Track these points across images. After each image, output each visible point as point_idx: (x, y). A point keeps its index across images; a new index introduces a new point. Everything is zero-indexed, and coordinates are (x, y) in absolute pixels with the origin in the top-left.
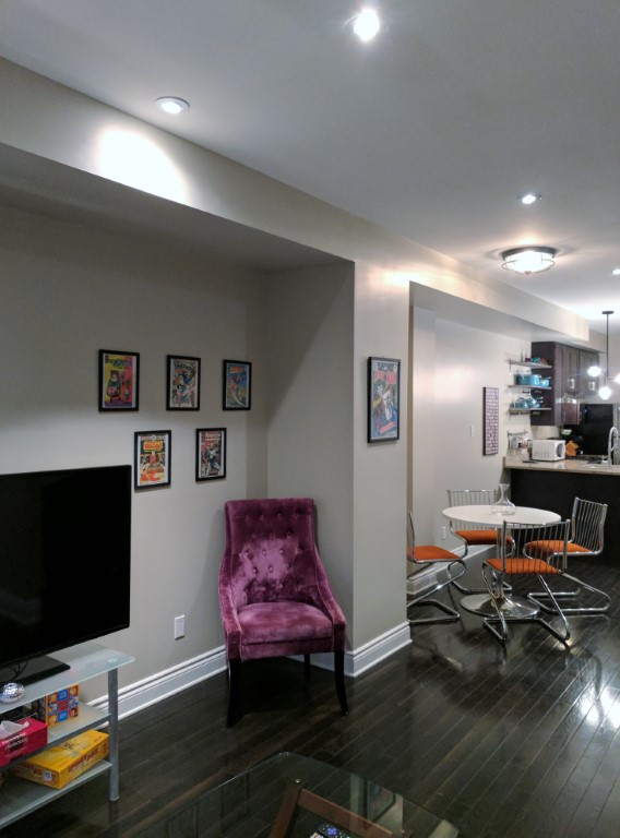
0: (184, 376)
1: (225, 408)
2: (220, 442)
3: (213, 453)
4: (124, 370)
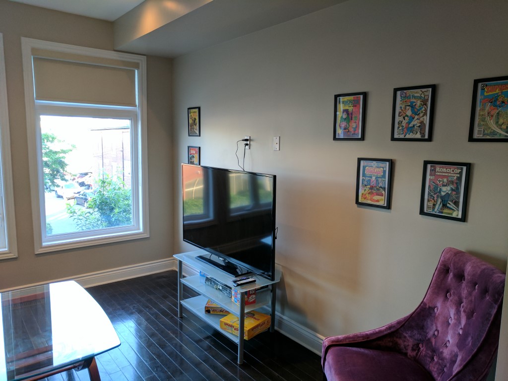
0: (412, 106)
1: (471, 139)
2: (460, 179)
3: (446, 190)
4: (352, 108)
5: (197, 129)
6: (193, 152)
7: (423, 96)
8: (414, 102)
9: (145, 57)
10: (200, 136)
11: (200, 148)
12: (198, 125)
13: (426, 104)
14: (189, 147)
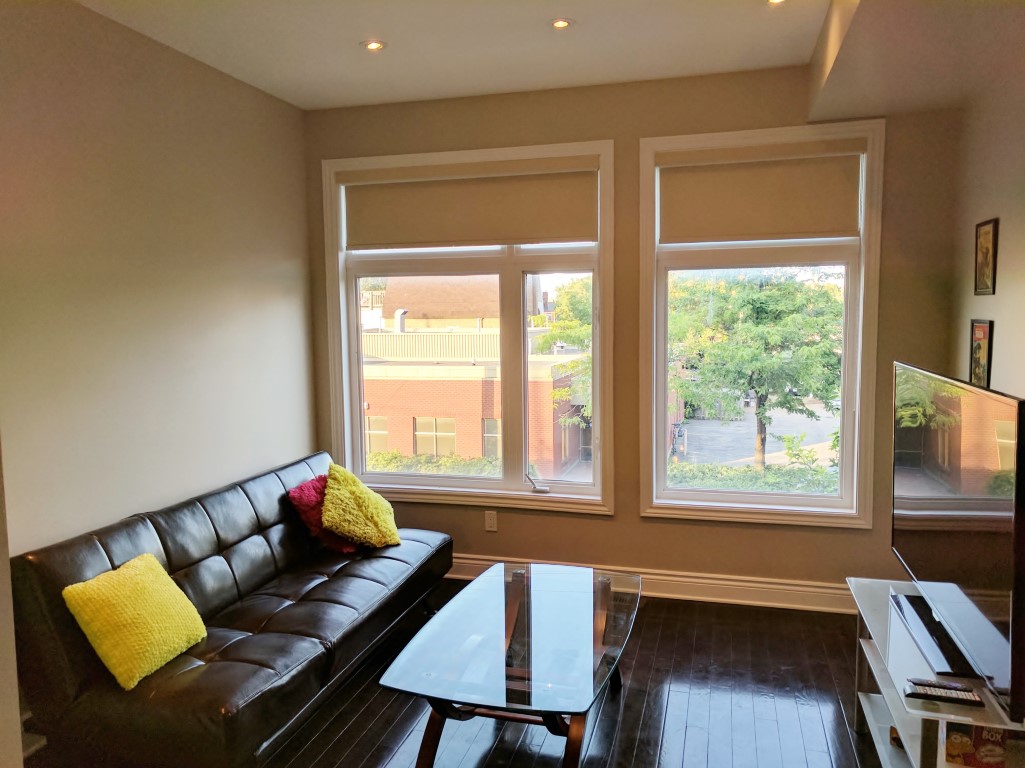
5: (988, 277)
6: (979, 334)
9: (883, 121)
10: (994, 293)
11: (991, 324)
12: (991, 265)
14: (973, 322)
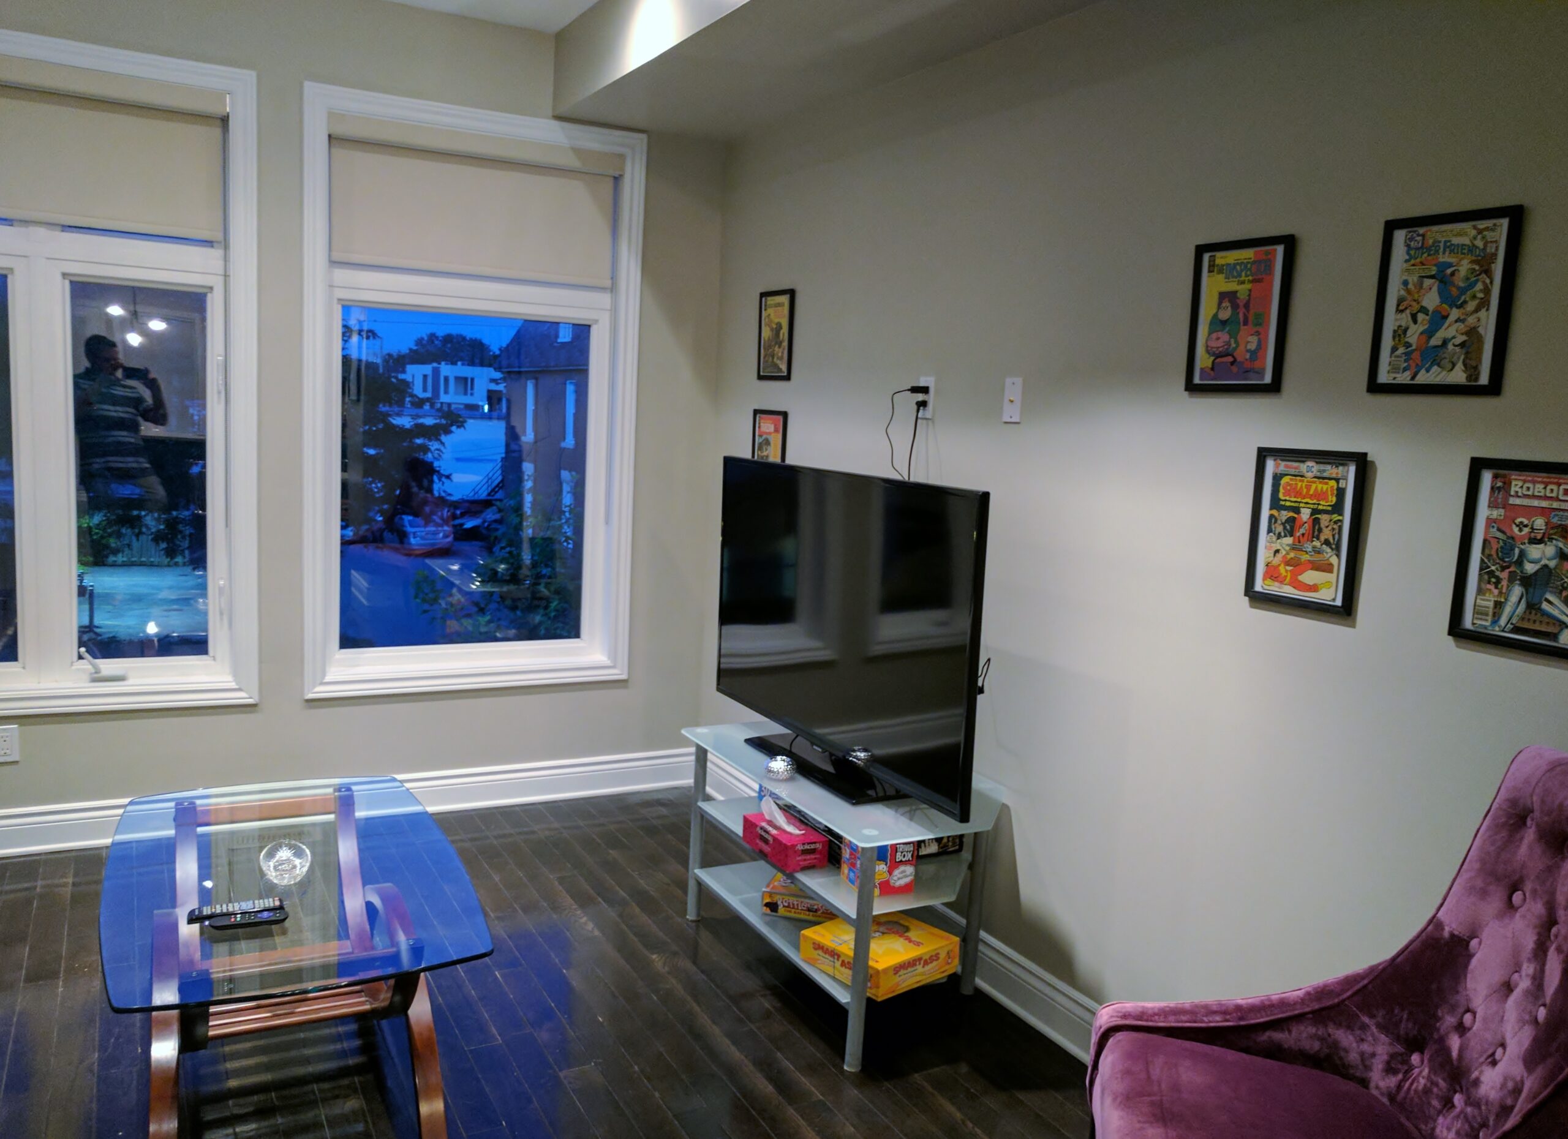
0: (1443, 278)
3: (1540, 555)
4: (1248, 286)
5: (781, 358)
6: (766, 426)
7: (1479, 243)
8: (1450, 265)
9: (644, 137)
11: (786, 415)
13: (1488, 272)
14: (756, 412)
